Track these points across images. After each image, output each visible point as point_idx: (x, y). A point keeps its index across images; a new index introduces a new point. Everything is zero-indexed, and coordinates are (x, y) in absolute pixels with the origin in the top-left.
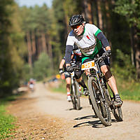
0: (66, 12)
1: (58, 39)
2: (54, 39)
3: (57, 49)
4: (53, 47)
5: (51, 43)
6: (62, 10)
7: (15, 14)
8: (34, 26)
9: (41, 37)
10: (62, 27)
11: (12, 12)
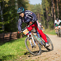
0: (46, 6)
1: (43, 15)
2: (42, 15)
3: (43, 19)
4: (42, 18)
5: (41, 17)
6: (45, 6)
7: (29, 7)
8: (35, 11)
9: (37, 15)
10: (45, 11)
11: (28, 7)
